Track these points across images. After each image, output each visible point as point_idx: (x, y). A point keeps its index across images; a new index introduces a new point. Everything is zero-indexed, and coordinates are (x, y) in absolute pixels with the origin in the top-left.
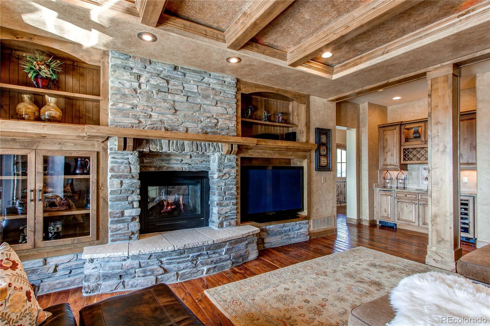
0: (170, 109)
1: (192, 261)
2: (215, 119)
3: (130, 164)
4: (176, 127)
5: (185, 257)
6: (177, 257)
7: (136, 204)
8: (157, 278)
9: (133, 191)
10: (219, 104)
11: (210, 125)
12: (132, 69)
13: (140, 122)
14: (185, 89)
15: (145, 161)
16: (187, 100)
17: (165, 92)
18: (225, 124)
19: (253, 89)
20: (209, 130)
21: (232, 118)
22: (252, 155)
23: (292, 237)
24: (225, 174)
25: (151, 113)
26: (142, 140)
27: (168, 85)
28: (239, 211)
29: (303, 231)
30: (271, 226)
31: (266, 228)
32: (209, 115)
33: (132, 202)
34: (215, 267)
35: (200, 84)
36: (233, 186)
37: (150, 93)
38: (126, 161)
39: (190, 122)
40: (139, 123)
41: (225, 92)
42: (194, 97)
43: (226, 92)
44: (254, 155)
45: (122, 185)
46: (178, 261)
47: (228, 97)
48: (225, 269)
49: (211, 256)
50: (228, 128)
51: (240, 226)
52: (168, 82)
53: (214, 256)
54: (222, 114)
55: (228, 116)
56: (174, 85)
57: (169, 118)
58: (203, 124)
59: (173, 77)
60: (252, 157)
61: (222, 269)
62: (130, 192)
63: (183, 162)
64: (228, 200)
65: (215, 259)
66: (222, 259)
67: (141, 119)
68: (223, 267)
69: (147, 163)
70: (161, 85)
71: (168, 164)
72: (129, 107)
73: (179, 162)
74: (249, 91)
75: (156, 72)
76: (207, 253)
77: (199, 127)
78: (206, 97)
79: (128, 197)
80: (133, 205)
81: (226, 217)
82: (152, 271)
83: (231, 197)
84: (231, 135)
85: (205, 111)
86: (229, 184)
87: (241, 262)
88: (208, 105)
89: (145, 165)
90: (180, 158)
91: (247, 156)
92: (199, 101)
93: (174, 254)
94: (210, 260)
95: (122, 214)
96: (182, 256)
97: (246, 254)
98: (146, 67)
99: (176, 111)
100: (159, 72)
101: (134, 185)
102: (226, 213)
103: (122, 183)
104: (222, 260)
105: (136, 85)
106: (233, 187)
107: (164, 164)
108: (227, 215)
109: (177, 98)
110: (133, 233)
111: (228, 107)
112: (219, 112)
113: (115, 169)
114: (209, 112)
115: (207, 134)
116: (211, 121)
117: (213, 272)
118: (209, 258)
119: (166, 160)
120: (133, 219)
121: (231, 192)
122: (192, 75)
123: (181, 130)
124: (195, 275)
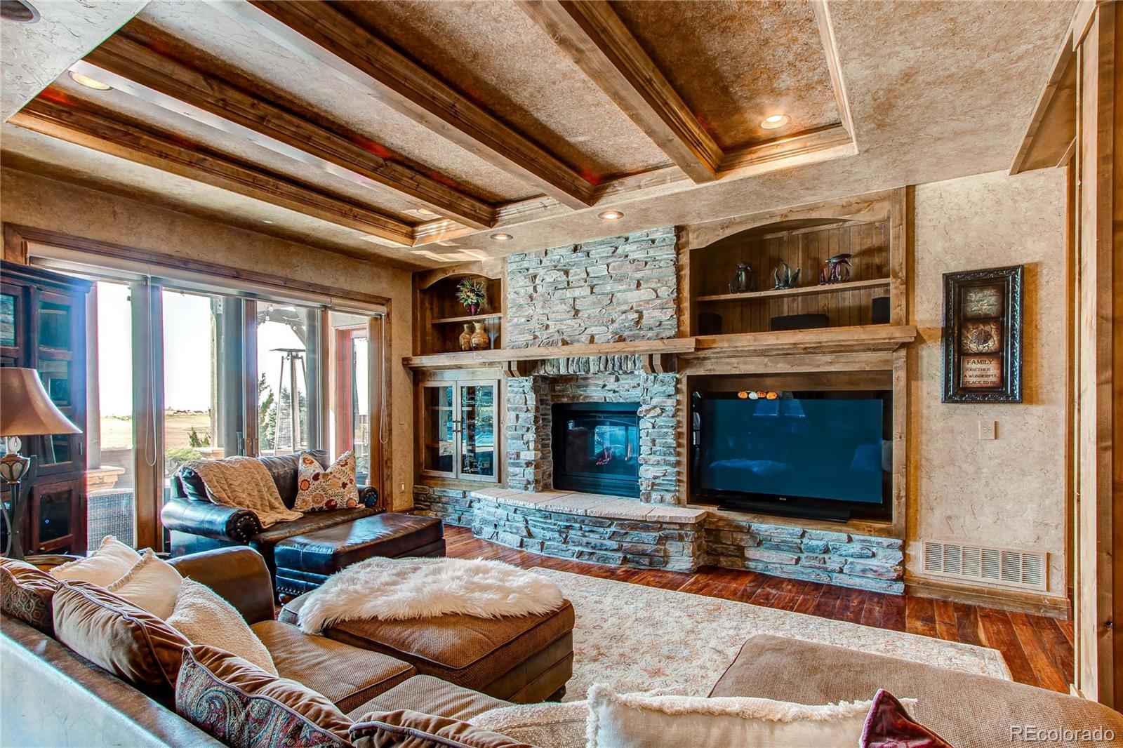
0: (568, 312)
1: (560, 532)
2: (637, 312)
3: (524, 393)
4: (577, 337)
5: (550, 523)
6: (540, 519)
7: (532, 445)
8: (522, 540)
9: (528, 429)
10: (643, 285)
11: (627, 325)
12: (528, 270)
13: (535, 337)
14: (591, 275)
15: (557, 388)
16: (592, 293)
17: (565, 288)
18: (653, 318)
19: (717, 233)
20: (626, 333)
21: (666, 303)
22: (714, 370)
23: (831, 568)
24: (654, 407)
25: (548, 323)
26: (536, 361)
27: (567, 277)
28: (684, 478)
29: (879, 564)
30: (764, 526)
31: (750, 527)
32: (624, 308)
33: (528, 443)
34: (592, 553)
35: (610, 260)
36: (670, 430)
37: (546, 295)
38: (521, 390)
39: (596, 326)
40: (534, 339)
41: (655, 260)
42: (603, 284)
43: (657, 258)
44: (717, 369)
45: (517, 421)
46: (544, 526)
47: (660, 267)
48: (609, 563)
49: (587, 534)
50: (660, 325)
51: (685, 507)
52: (567, 273)
53: (592, 535)
54: (648, 302)
55: (659, 301)
56: (576, 274)
57: (569, 326)
58: (616, 325)
59: (573, 263)
60: (713, 373)
61: (604, 561)
62: (525, 429)
63: (606, 388)
64: (660, 455)
65: (593, 542)
66: (605, 545)
67: (536, 334)
68: (606, 559)
69: (560, 391)
70: (559, 279)
71: (585, 391)
72: (523, 320)
73: (599, 389)
74: (707, 242)
75: (553, 263)
76: (581, 528)
77: (610, 330)
78: (620, 279)
79: (523, 435)
80: (528, 446)
81: (653, 484)
82: (517, 528)
83: (665, 449)
84: (664, 335)
85: (619, 304)
86: (661, 427)
87: (645, 565)
88: (624, 291)
89: (557, 393)
90: (601, 383)
91: (701, 372)
92: (609, 288)
93: (538, 515)
94: (585, 540)
95: (518, 455)
96: (548, 521)
97: (657, 554)
98: (541, 261)
99: (577, 312)
100: (556, 263)
101: (528, 420)
102: (656, 478)
103: (517, 417)
104: (604, 548)
105: (530, 289)
106: (667, 433)
107: (579, 392)
108: (657, 481)
109: (577, 293)
110: (529, 482)
111: (659, 285)
112: (642, 298)
113: (511, 400)
114: (626, 303)
115: (624, 340)
116: (627, 318)
117: (589, 559)
118: (585, 536)
119: (583, 386)
120: (528, 464)
121: (664, 441)
122: (598, 251)
123: (583, 339)
124: (563, 554)
